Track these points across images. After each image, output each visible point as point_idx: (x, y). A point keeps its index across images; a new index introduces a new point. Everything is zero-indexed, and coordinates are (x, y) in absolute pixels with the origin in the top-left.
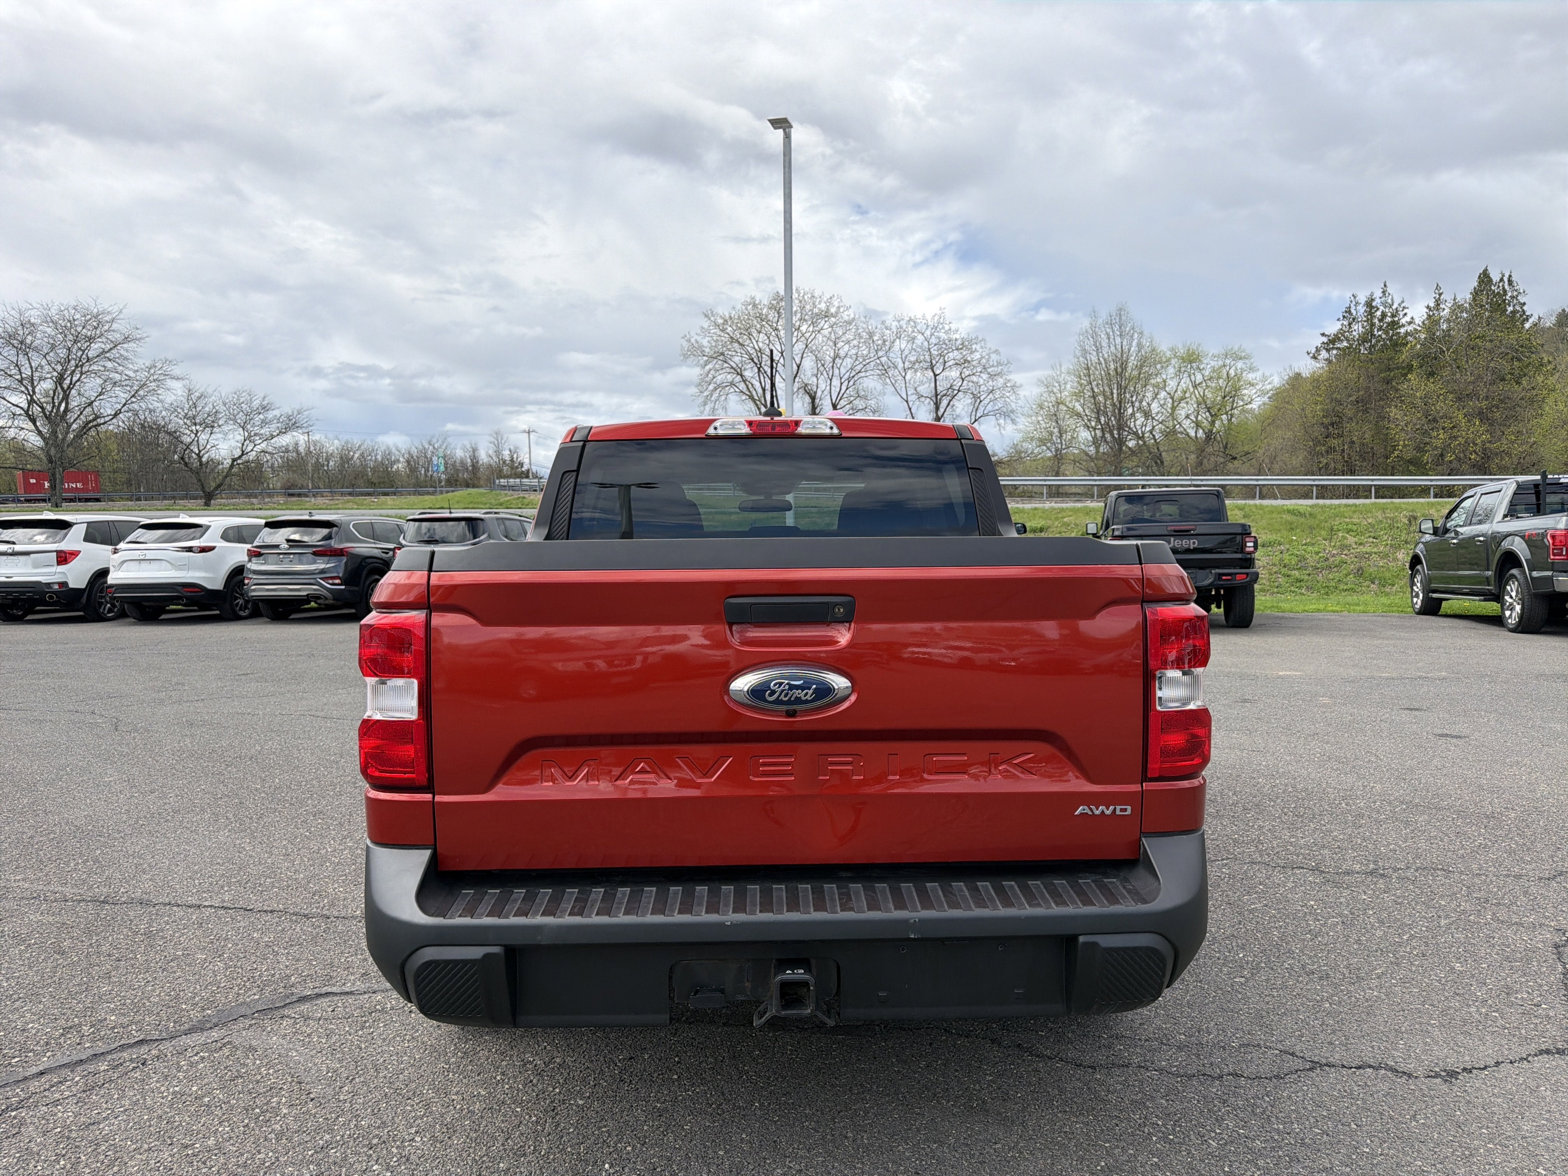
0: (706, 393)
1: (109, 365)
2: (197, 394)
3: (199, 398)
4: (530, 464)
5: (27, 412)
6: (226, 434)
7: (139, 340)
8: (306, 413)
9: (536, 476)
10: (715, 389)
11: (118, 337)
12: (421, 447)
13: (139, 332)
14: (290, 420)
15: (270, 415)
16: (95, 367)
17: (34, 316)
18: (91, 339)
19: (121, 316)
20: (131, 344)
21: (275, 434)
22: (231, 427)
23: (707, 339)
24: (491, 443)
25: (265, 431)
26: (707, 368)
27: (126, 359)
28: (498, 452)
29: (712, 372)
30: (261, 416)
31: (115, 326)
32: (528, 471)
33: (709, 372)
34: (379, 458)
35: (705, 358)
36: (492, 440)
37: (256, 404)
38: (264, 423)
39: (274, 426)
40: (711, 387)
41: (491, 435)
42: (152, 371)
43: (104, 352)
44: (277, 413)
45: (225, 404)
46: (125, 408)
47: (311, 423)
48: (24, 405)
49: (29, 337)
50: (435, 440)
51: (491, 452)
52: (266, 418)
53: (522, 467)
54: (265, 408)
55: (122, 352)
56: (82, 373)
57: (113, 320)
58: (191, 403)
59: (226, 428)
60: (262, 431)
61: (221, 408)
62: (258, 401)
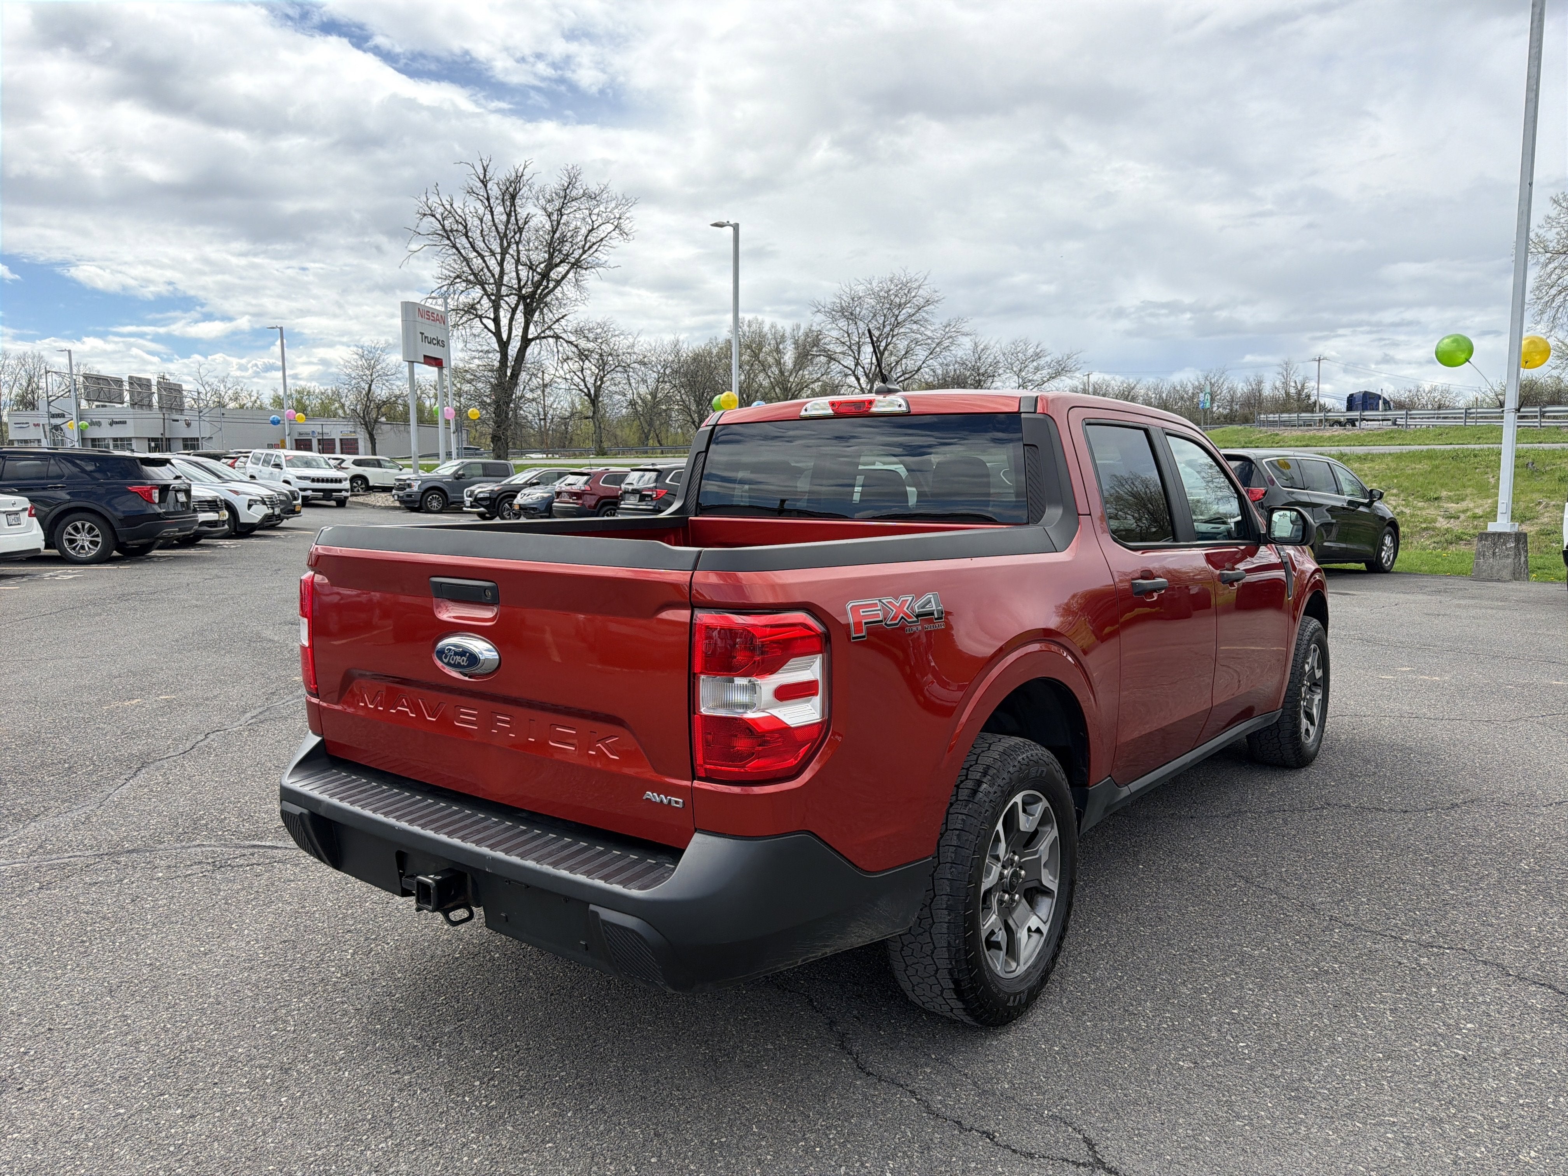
0: (1546, 299)
1: (915, 327)
2: (982, 346)
3: (983, 350)
4: (1318, 396)
5: (854, 372)
6: (1004, 382)
7: (937, 302)
8: (1075, 357)
9: (1323, 408)
10: (1560, 292)
11: (921, 301)
12: (1197, 383)
13: (938, 294)
14: (1060, 365)
15: (1042, 362)
16: (902, 330)
17: (860, 290)
18: (900, 306)
19: (926, 282)
20: (931, 307)
21: (1045, 379)
22: (1008, 375)
23: (1554, 231)
24: (1279, 374)
25: (1037, 377)
26: (1551, 266)
27: (926, 321)
28: (1286, 384)
29: (1558, 271)
30: (1035, 364)
31: (921, 292)
32: (1315, 403)
33: (1552, 273)
34: (1164, 395)
35: (1549, 255)
36: (1280, 370)
37: (1030, 352)
38: (1037, 369)
39: (1045, 372)
40: (1553, 291)
41: (1280, 365)
42: (947, 330)
43: (910, 316)
44: (1048, 359)
45: (1004, 354)
46: (925, 365)
47: (1079, 366)
48: (853, 367)
49: (858, 309)
50: (1212, 375)
51: (1278, 384)
52: (1039, 365)
53: (1309, 399)
54: (1038, 356)
55: (924, 314)
56: (893, 336)
57: (919, 287)
58: (977, 356)
59: (1004, 377)
60: (1035, 378)
61: (1001, 358)
62: (1032, 350)
